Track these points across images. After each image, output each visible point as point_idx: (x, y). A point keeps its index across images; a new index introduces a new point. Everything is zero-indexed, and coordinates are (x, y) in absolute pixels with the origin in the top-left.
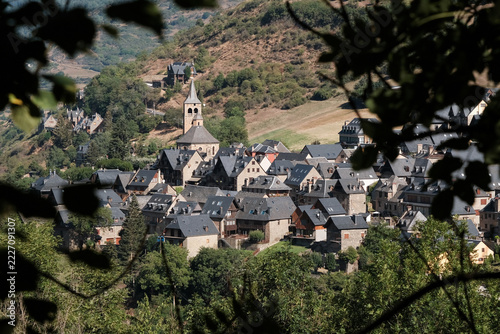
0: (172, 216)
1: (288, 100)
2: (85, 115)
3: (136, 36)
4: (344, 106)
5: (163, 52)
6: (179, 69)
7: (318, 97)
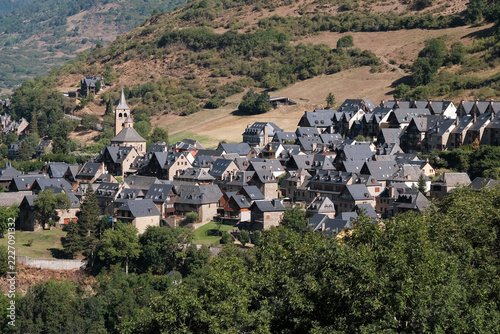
0: (119, 200)
1: (185, 109)
2: (12, 119)
3: (26, 57)
4: (235, 113)
5: (74, 69)
6: (91, 83)
7: (209, 106)
